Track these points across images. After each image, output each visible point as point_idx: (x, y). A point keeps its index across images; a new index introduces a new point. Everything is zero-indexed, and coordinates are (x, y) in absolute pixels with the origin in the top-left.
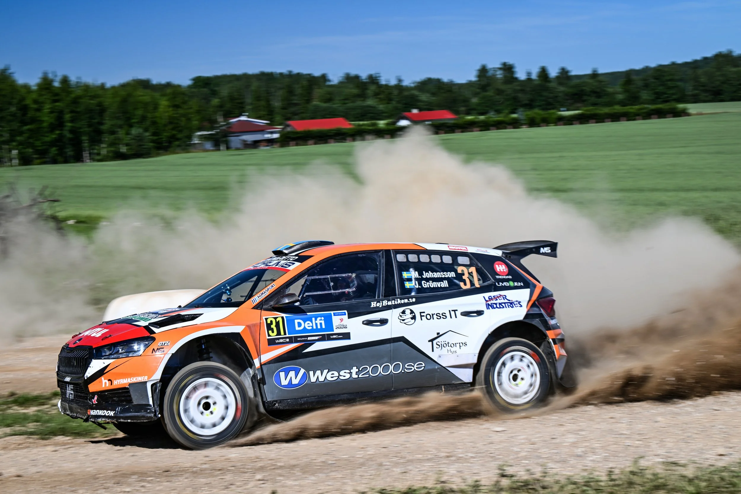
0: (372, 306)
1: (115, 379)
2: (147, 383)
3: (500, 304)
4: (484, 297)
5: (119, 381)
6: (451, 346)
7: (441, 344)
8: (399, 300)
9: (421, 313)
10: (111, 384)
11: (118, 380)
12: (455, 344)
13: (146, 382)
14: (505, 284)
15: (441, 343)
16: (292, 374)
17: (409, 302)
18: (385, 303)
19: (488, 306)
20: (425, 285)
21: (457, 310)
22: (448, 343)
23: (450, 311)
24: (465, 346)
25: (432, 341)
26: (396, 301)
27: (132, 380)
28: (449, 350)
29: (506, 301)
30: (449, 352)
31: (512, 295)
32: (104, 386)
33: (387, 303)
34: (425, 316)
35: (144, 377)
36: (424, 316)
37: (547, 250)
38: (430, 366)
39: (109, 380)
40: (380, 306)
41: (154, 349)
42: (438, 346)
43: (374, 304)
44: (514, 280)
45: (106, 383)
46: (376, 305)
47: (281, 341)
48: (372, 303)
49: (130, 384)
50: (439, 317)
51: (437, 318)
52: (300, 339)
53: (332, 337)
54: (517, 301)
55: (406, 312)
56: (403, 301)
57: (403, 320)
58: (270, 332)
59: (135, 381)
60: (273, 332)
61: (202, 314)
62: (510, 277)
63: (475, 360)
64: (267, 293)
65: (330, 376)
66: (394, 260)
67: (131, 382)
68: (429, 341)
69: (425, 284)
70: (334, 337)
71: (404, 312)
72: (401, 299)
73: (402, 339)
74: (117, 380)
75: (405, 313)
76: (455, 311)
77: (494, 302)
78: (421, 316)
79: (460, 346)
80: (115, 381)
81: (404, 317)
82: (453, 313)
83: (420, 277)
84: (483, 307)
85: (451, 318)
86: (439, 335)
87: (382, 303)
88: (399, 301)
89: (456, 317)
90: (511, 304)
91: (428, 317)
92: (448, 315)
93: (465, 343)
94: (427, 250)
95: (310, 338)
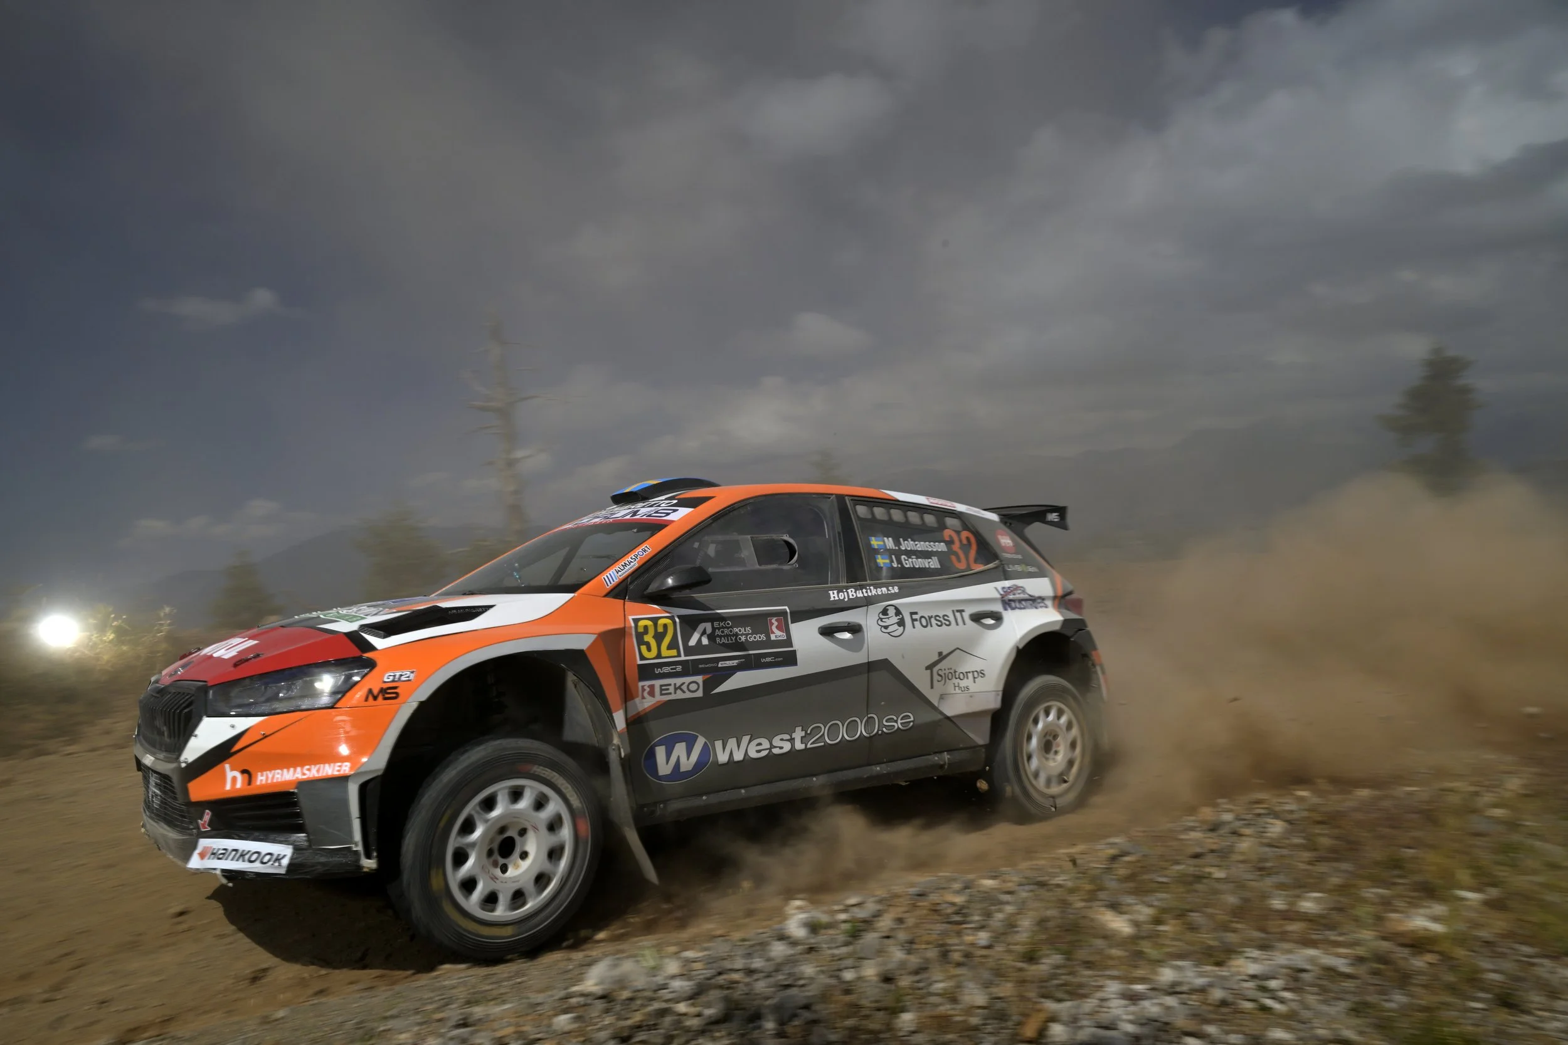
0: (832, 599)
1: (262, 771)
2: (347, 781)
3: (1020, 601)
4: (996, 588)
5: (270, 776)
6: (959, 678)
7: (945, 674)
8: (872, 588)
9: (912, 614)
10: (250, 783)
11: (268, 772)
12: (965, 674)
13: (344, 779)
14: (1018, 568)
15: (944, 672)
17: (889, 592)
18: (852, 593)
19: (1006, 605)
20: (909, 563)
21: (963, 611)
22: (955, 672)
23: (953, 611)
24: (982, 677)
25: (930, 667)
26: (869, 590)
27: (307, 772)
28: (956, 685)
29: (1026, 596)
30: (957, 688)
32: (228, 787)
33: (855, 592)
34: (918, 619)
35: (339, 764)
36: (916, 620)
37: (1053, 517)
39: (244, 772)
40: (845, 598)
41: (370, 691)
42: (940, 678)
43: (834, 595)
44: (1024, 563)
45: (234, 779)
46: (838, 597)
47: (666, 670)
48: (831, 592)
49: (301, 784)
50: (939, 623)
51: (937, 624)
52: (703, 666)
53: (763, 660)
54: (1040, 598)
55: (888, 612)
56: (879, 591)
57: (886, 627)
58: (644, 648)
59: (316, 775)
60: (649, 649)
61: (491, 606)
62: (1020, 557)
63: (997, 704)
64: (635, 565)
66: (853, 514)
67: (305, 777)
68: (927, 668)
69: (907, 562)
70: (768, 659)
71: (885, 612)
72: (876, 588)
73: (885, 665)
74: (265, 773)
75: (887, 615)
76: (961, 611)
77: (1011, 597)
78: (913, 620)
79: (974, 678)
80: (259, 774)
81: (888, 622)
82: (958, 614)
83: (897, 548)
84: (998, 607)
85: (957, 625)
86: (942, 657)
87: (848, 593)
88: (874, 592)
89: (964, 624)
90: (1034, 601)
91: (924, 623)
92: (951, 618)
93: (982, 672)
94: (898, 501)
95: (722, 664)
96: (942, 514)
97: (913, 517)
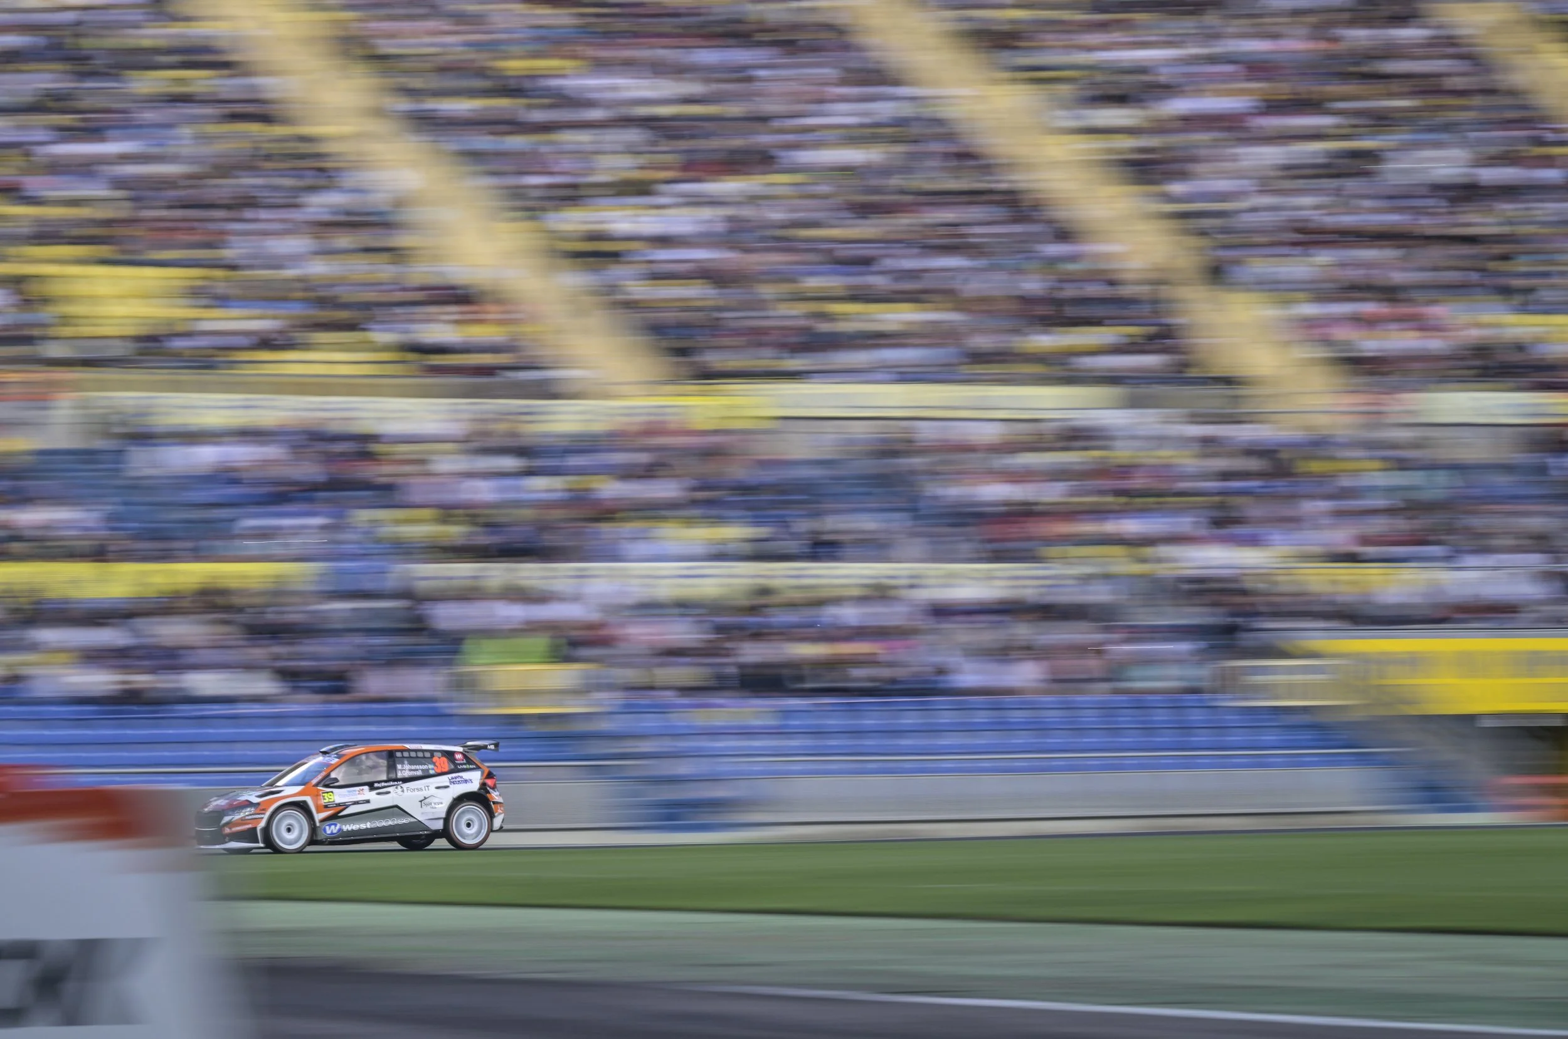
3: (461, 781)
4: (450, 777)
7: (426, 803)
9: (407, 789)
14: (465, 767)
16: (333, 827)
19: (451, 782)
21: (432, 786)
24: (438, 807)
29: (464, 780)
31: (466, 775)
34: (410, 791)
37: (492, 747)
38: (413, 820)
44: (470, 764)
47: (331, 806)
50: (418, 791)
53: (359, 802)
54: (472, 778)
57: (396, 794)
63: (444, 815)
65: (355, 827)
66: (395, 755)
68: (412, 805)
70: (361, 801)
71: (397, 788)
73: (397, 806)
75: (398, 790)
76: (428, 786)
77: (457, 780)
78: (408, 791)
82: (426, 788)
84: (448, 784)
85: (426, 791)
86: (426, 798)
89: (432, 790)
90: (466, 781)
91: (412, 792)
92: (423, 789)
93: (438, 805)
96: (432, 752)
97: (420, 754)
